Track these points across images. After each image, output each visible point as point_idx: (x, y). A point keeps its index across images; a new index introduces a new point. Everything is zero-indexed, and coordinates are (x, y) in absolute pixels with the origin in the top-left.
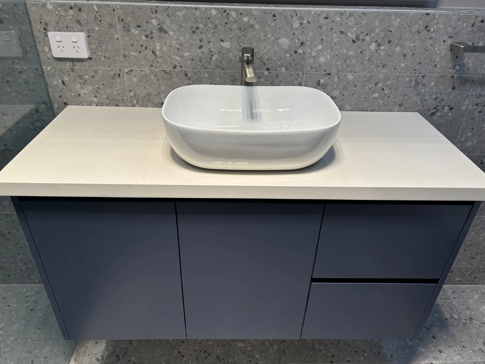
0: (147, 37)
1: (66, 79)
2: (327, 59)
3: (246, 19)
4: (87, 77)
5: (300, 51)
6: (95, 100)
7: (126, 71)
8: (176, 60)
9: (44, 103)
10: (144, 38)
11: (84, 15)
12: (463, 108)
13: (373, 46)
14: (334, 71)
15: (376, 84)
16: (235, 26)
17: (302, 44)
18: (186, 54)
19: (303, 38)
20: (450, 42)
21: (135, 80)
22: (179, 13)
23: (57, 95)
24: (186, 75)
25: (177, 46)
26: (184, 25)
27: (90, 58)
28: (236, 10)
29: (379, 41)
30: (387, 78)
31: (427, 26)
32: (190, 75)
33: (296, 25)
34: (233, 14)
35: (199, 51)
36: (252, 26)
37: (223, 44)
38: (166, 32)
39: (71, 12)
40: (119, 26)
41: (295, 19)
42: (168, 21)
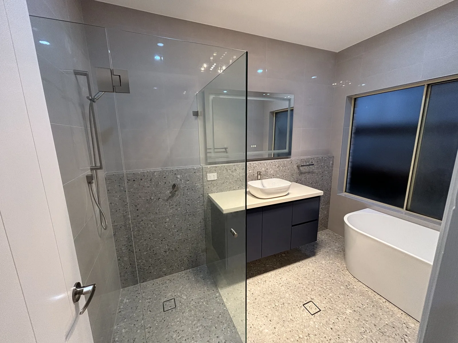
1: (209, 186)
2: (273, 172)
3: (255, 165)
4: (215, 185)
5: (267, 171)
6: (216, 191)
7: (226, 181)
9: (202, 194)
10: (231, 172)
11: (217, 168)
12: (303, 180)
13: (282, 168)
14: (274, 174)
15: (284, 176)
16: (252, 167)
17: (267, 169)
18: (241, 175)
19: (267, 168)
20: (296, 165)
21: (228, 184)
22: (240, 165)
23: (206, 191)
24: (241, 180)
25: (239, 173)
26: (241, 168)
27: (217, 179)
28: (252, 163)
30: (286, 175)
31: (292, 162)
33: (266, 165)
34: (252, 164)
36: (256, 166)
37: (250, 171)
38: (236, 170)
39: (214, 168)
40: (225, 170)
41: (265, 163)
42: (237, 167)
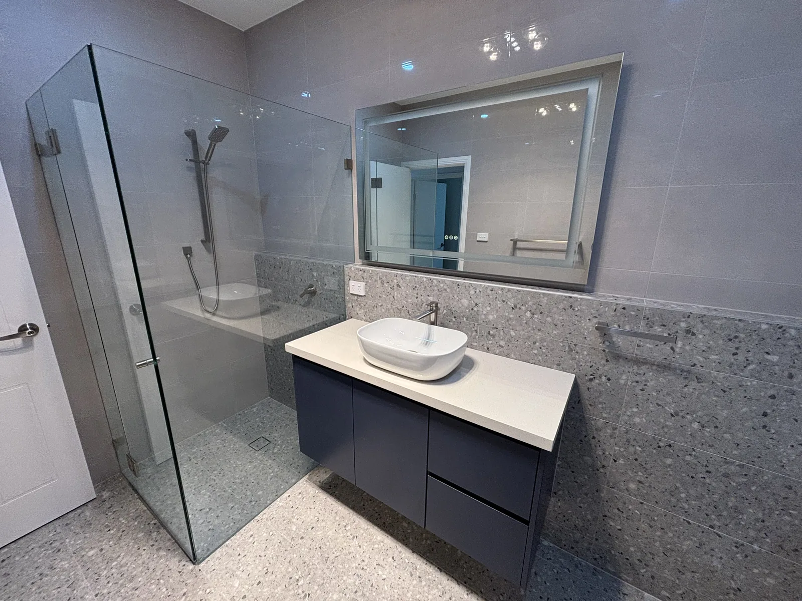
0: (391, 288)
1: (354, 304)
2: (494, 317)
3: (442, 285)
4: (362, 305)
5: (475, 309)
6: (364, 317)
7: (380, 305)
8: (404, 303)
9: (343, 315)
10: (390, 288)
11: (365, 274)
13: (528, 314)
14: (500, 327)
15: (535, 343)
16: (436, 288)
17: (476, 305)
18: (409, 300)
19: (477, 301)
20: (595, 320)
21: (383, 310)
22: (407, 278)
23: (349, 312)
24: (408, 312)
25: (405, 295)
26: (409, 284)
27: (365, 296)
28: (436, 280)
29: (533, 311)
30: (542, 340)
31: (571, 306)
32: (410, 312)
33: (472, 292)
34: (435, 281)
35: (416, 300)
36: (446, 290)
37: (429, 298)
38: (400, 287)
39: (361, 272)
40: (379, 281)
41: (471, 288)
42: (401, 281)
